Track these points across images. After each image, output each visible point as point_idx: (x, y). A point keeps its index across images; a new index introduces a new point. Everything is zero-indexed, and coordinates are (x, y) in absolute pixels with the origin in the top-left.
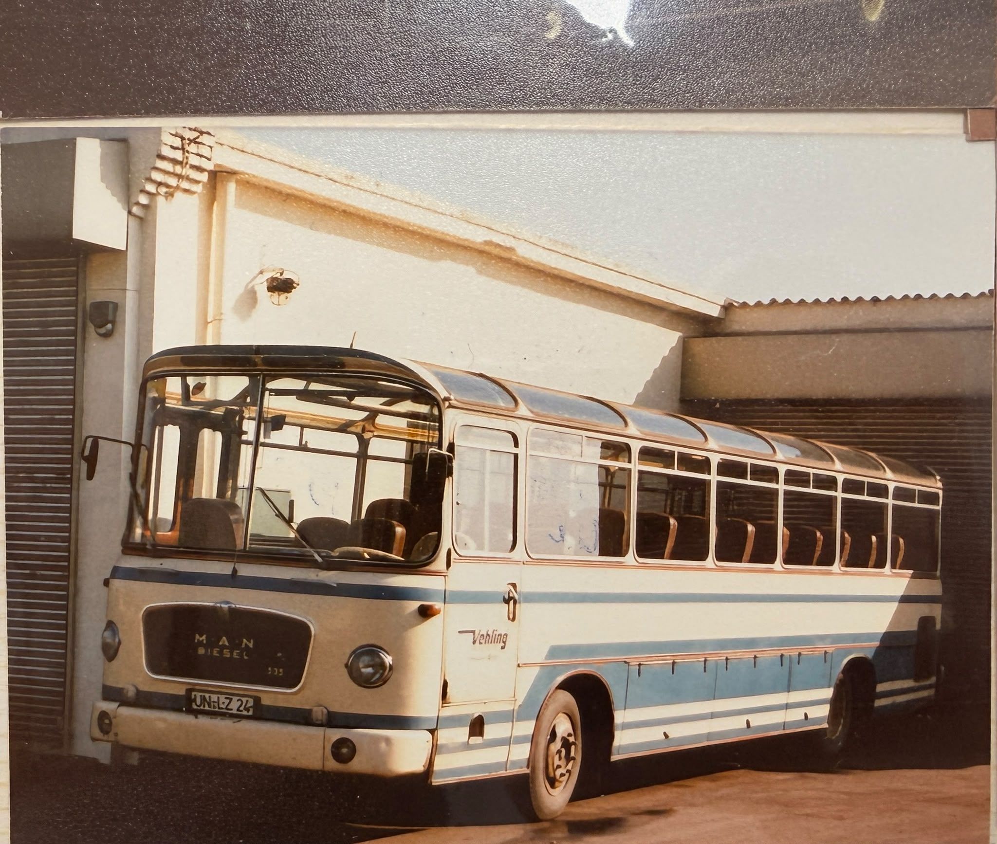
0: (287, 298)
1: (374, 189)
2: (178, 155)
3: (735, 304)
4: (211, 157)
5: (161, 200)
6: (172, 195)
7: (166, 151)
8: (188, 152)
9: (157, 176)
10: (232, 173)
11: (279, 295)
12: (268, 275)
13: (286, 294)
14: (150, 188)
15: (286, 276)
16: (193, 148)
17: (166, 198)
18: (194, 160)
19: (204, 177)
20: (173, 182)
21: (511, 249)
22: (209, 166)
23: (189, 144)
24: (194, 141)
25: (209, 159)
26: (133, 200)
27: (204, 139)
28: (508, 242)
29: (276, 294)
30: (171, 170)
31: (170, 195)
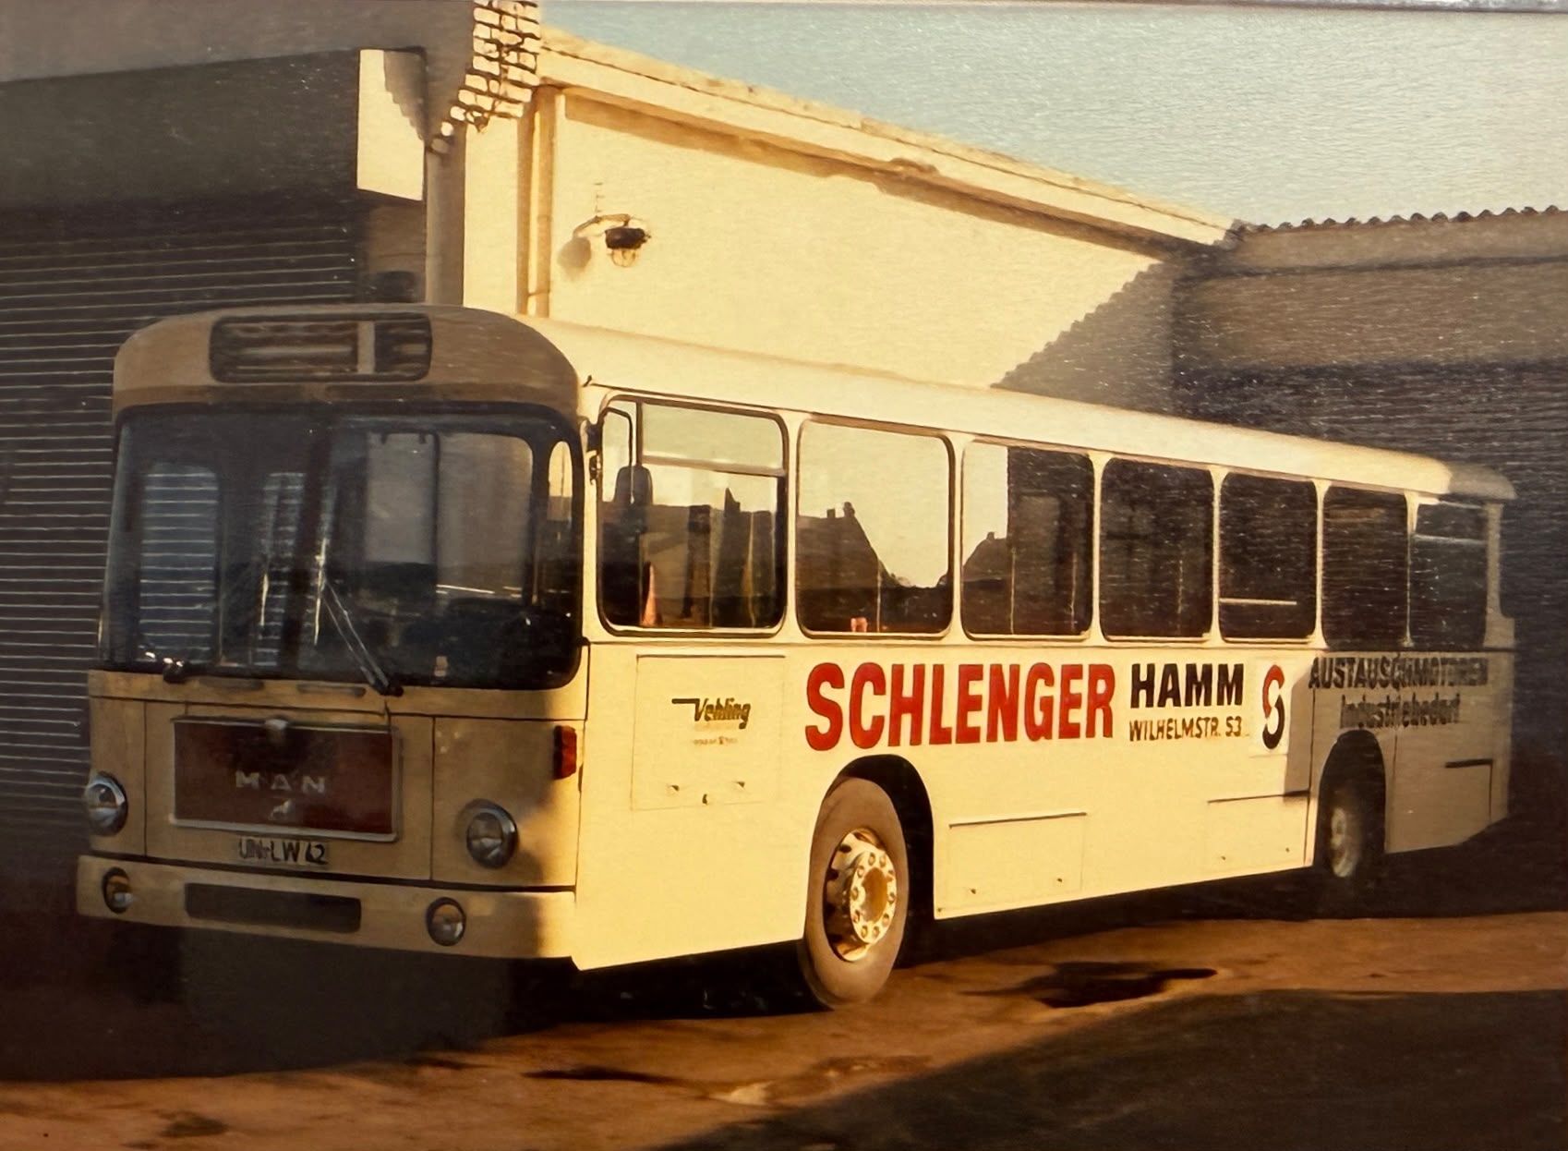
0: (634, 256)
1: (743, 95)
2: (494, 68)
3: (1248, 228)
4: (536, 68)
5: (471, 129)
6: (485, 122)
7: (480, 64)
8: (508, 63)
9: (467, 98)
10: (560, 87)
11: (623, 252)
12: (607, 225)
13: (632, 251)
14: (457, 113)
15: (633, 225)
16: (512, 58)
17: (477, 127)
18: (515, 74)
19: (526, 96)
20: (486, 103)
21: (932, 169)
22: (533, 80)
23: (508, 53)
24: (517, 48)
25: (533, 71)
26: (434, 131)
27: (529, 44)
28: (927, 159)
29: (618, 252)
30: (484, 88)
31: (481, 123)
